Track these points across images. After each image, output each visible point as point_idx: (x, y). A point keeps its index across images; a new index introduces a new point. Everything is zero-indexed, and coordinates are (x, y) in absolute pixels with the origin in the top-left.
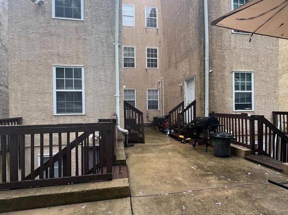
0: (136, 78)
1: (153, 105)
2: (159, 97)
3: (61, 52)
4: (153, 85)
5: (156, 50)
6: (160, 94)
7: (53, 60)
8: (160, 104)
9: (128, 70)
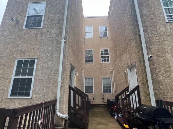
0: (94, 69)
1: (107, 90)
2: (111, 83)
3: (23, 49)
4: (106, 74)
5: (107, 50)
6: (112, 81)
7: (17, 55)
8: (112, 89)
9: (88, 64)
